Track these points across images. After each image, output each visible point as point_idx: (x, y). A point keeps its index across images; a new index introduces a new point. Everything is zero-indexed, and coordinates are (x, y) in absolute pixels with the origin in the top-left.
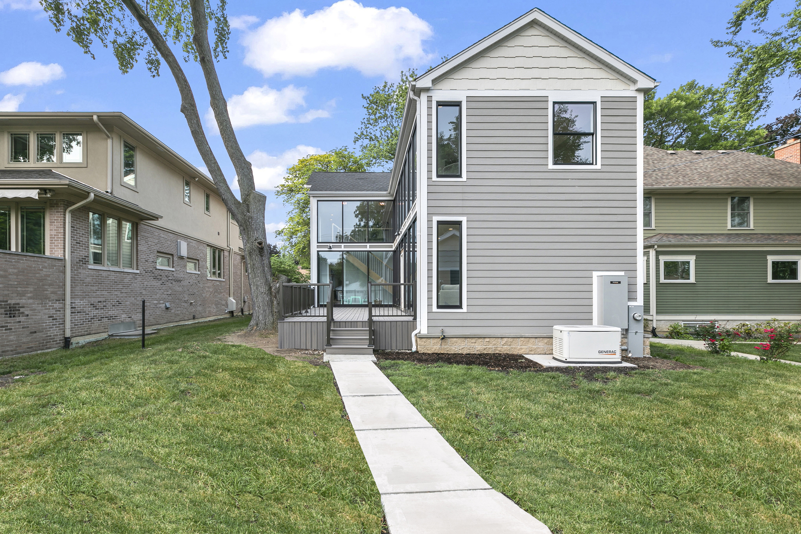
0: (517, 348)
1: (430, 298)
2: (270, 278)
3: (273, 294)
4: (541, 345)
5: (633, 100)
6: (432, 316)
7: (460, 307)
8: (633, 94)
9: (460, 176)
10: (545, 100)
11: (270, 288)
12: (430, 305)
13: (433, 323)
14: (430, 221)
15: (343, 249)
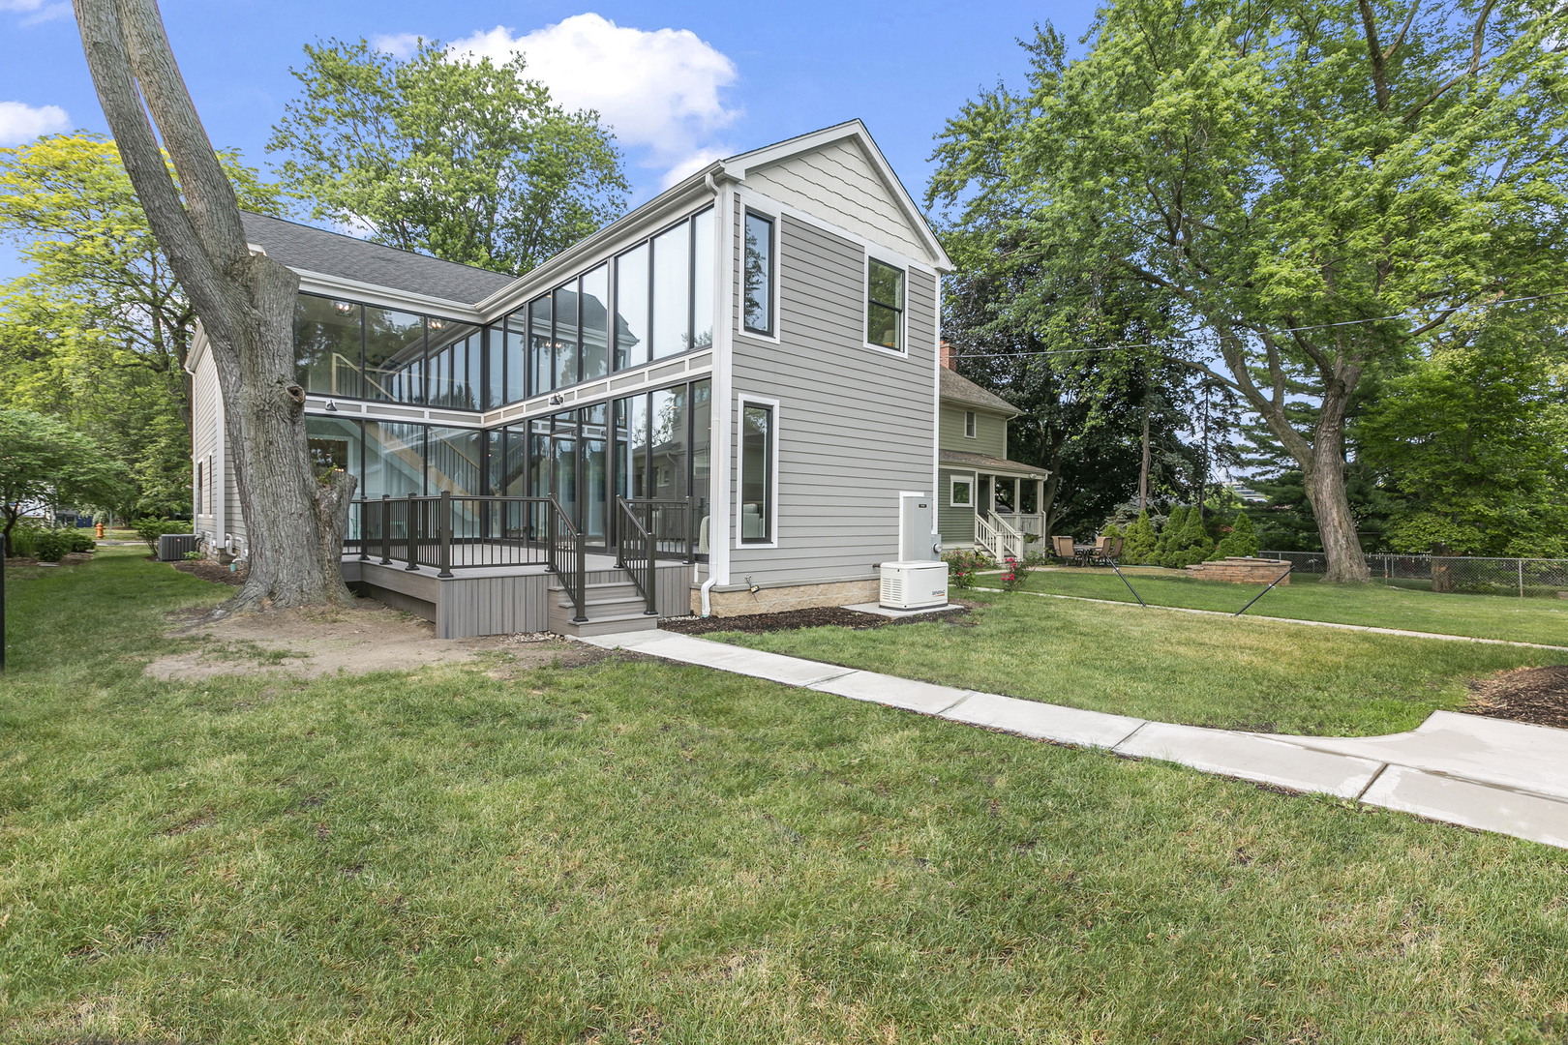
0: (835, 598)
1: (731, 528)
2: (311, 480)
3: (324, 517)
5: (933, 279)
6: (737, 556)
7: (769, 540)
8: (933, 272)
9: (772, 334)
10: (861, 249)
11: (315, 503)
12: (730, 539)
13: (735, 566)
14: (735, 401)
15: (364, 414)
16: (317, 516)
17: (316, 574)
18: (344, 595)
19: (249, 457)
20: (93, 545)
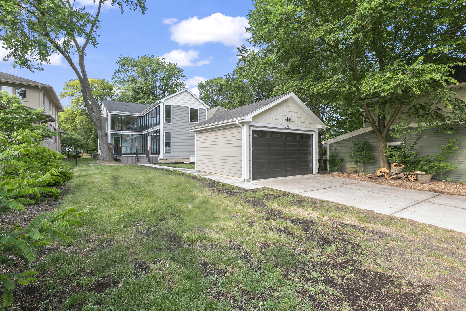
0: (183, 161)
1: (163, 150)
2: (108, 145)
4: (187, 160)
5: (205, 109)
6: (164, 154)
7: (170, 152)
8: (205, 108)
9: (170, 122)
10: (188, 107)
11: (109, 147)
12: (163, 152)
13: (164, 156)
14: (163, 132)
15: (122, 133)
16: (109, 149)
17: (109, 157)
18: (112, 159)
19: (101, 142)
20: (81, 157)
